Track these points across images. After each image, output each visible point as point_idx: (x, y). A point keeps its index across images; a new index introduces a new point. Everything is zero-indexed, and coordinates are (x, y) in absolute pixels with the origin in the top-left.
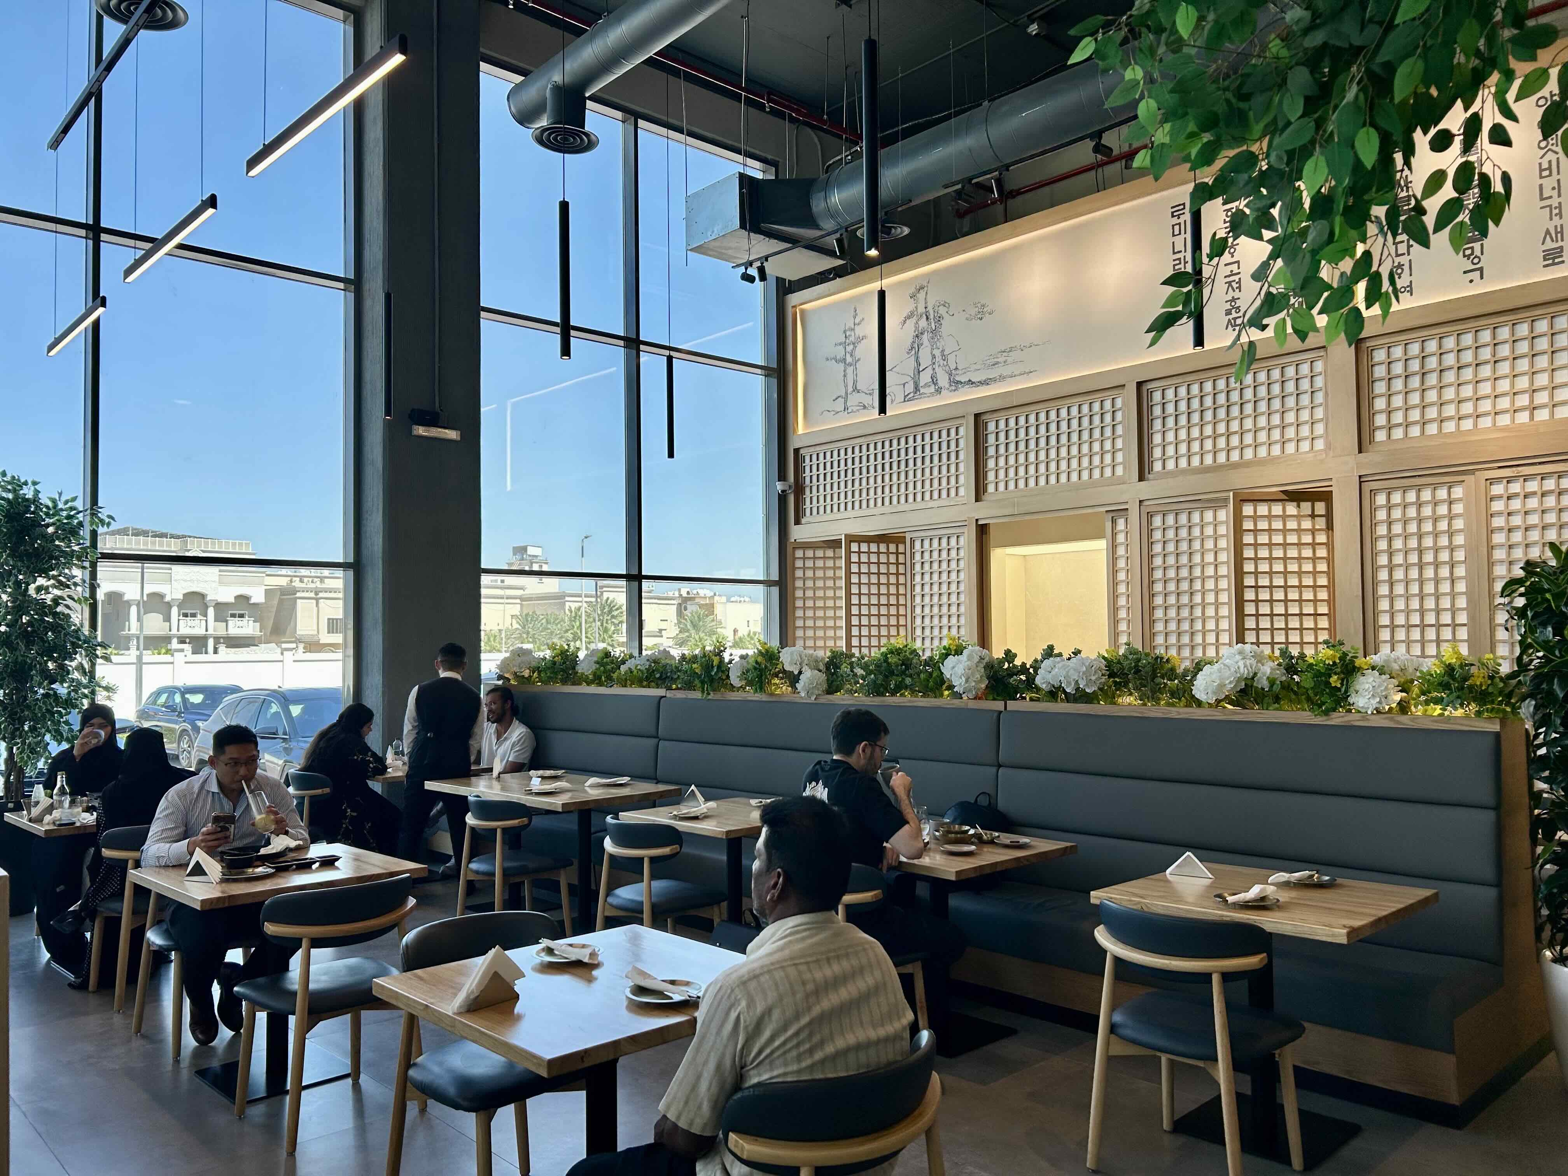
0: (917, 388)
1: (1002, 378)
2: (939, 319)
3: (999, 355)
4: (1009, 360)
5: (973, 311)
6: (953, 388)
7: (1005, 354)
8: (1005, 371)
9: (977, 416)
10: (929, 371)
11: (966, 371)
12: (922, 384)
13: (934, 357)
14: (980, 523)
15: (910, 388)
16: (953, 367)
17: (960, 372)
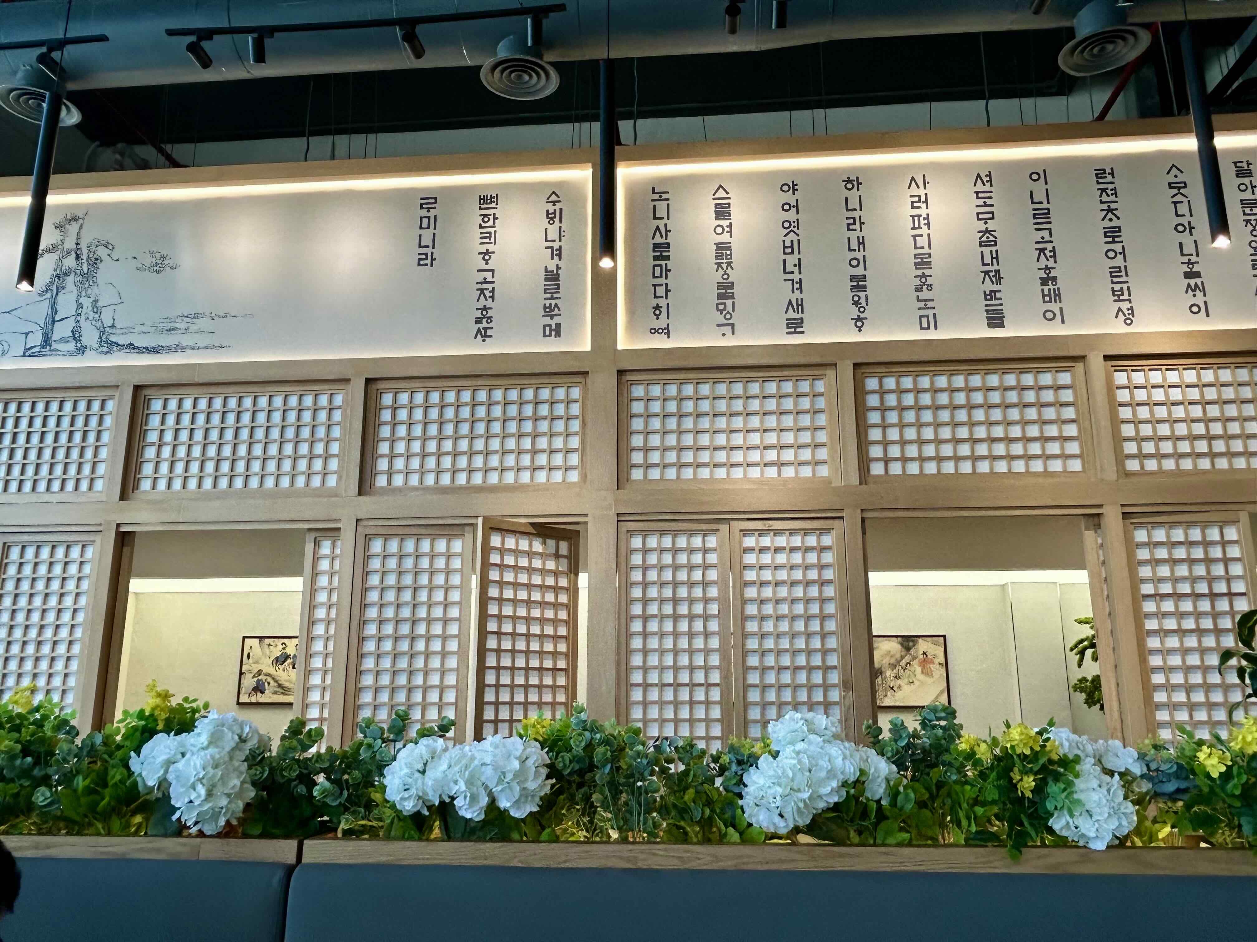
0: (47, 341)
1: (179, 348)
2: (95, 262)
3: (179, 320)
4: (193, 328)
5: (149, 261)
6: (105, 350)
7: (189, 320)
8: (186, 340)
9: (137, 388)
10: (70, 324)
11: (127, 331)
12: (56, 336)
13: (80, 306)
14: (123, 529)
15: (36, 339)
16: (108, 322)
17: (118, 332)
